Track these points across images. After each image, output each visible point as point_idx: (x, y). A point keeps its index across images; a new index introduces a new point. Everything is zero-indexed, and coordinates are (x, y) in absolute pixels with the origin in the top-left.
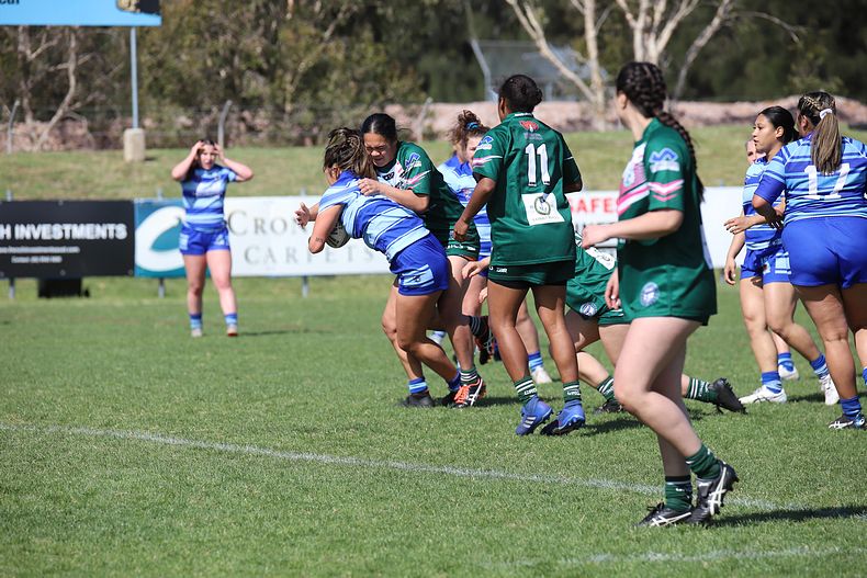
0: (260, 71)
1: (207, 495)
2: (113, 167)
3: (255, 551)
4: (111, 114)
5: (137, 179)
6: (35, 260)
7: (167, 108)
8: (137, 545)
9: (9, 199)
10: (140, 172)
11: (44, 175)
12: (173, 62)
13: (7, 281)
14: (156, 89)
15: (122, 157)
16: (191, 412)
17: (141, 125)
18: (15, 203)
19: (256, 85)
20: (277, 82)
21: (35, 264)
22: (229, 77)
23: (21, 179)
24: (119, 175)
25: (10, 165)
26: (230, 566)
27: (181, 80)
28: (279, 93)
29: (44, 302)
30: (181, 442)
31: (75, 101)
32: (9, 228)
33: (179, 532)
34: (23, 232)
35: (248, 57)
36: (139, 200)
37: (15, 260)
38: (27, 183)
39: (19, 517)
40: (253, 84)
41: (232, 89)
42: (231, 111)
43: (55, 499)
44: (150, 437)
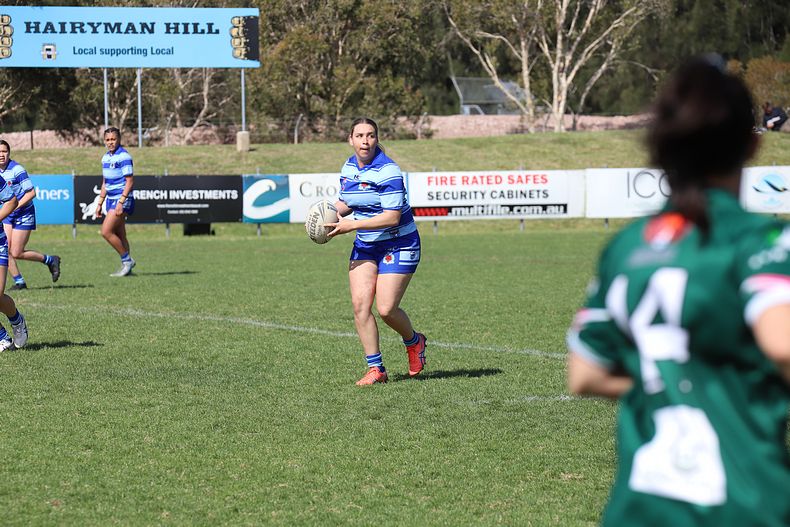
0: (321, 95)
1: (287, 358)
2: (230, 155)
3: (316, 393)
4: (230, 123)
5: (245, 163)
6: (182, 212)
7: (262, 119)
8: (243, 389)
9: (166, 174)
10: (246, 158)
11: (187, 160)
12: (267, 90)
13: (164, 225)
14: (256, 106)
15: (235, 149)
16: (276, 307)
17: (248, 129)
18: (170, 177)
19: (318, 104)
20: (332, 101)
21: (182, 215)
22: (302, 98)
23: (173, 162)
24: (234, 160)
25: (166, 153)
26: (301, 403)
27: (272, 100)
28: (333, 108)
29: (187, 238)
30: (271, 325)
31: (208, 114)
32: (166, 192)
33: (269, 381)
34: (174, 195)
35: (313, 86)
36: (245, 175)
37: (169, 212)
38: (177, 165)
39: (172, 370)
40: (317, 103)
41: (303, 106)
42: (302, 120)
43: (194, 360)
44: (252, 322)
